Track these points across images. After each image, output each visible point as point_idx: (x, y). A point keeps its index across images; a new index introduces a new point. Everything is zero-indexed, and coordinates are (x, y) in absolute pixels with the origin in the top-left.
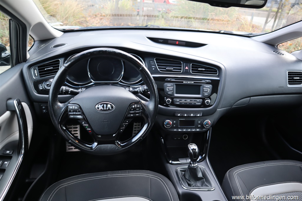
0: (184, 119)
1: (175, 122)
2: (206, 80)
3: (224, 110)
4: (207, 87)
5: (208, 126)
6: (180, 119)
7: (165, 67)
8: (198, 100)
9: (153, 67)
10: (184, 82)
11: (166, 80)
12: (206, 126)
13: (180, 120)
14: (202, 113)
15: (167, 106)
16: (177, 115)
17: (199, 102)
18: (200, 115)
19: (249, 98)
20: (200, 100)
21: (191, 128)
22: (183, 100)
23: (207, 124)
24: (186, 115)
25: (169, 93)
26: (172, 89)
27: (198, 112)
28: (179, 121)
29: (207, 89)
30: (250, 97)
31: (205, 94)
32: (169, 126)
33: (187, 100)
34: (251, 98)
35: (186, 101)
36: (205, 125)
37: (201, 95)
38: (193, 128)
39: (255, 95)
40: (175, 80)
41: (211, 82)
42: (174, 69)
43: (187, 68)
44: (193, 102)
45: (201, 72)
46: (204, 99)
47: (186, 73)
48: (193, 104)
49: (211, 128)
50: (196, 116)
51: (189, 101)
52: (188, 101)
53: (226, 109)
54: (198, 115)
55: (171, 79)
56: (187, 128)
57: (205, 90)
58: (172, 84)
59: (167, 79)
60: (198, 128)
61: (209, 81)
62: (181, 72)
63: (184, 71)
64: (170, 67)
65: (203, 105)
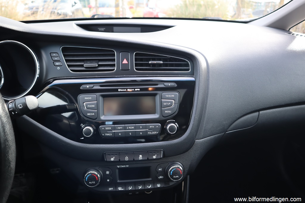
0: (127, 166)
1: (108, 173)
2: (166, 84)
3: (211, 140)
4: (170, 96)
5: (177, 176)
6: (118, 167)
7: (83, 64)
8: (152, 125)
9: (57, 64)
10: (119, 90)
11: (81, 88)
12: (174, 177)
13: (119, 169)
14: (162, 152)
15: (87, 141)
16: (108, 160)
17: (153, 129)
18: (159, 157)
19: (257, 114)
20: (155, 126)
21: (144, 183)
22: (120, 127)
23: (176, 172)
24: (127, 159)
25: (88, 114)
26: (93, 106)
27: (155, 150)
28: (117, 171)
29: (168, 102)
30: (259, 111)
31: (166, 112)
32: (94, 182)
33: (129, 126)
34: (261, 112)
35: (125, 128)
36: (172, 176)
37: (158, 114)
38: (149, 183)
39: (268, 106)
40: (101, 86)
41: (176, 85)
42: (100, 66)
43: (125, 62)
44: (141, 129)
45: (155, 67)
46: (163, 122)
47: (125, 71)
48: (141, 133)
49: (188, 176)
50: (149, 158)
51: (133, 128)
52: (131, 128)
53: (214, 138)
54: (154, 157)
55: (92, 86)
56: (135, 184)
57: (165, 104)
58: (94, 95)
59: (84, 86)
60: (160, 181)
61: (173, 84)
62: (114, 69)
63: (121, 69)
64: (91, 63)
65: (164, 135)
